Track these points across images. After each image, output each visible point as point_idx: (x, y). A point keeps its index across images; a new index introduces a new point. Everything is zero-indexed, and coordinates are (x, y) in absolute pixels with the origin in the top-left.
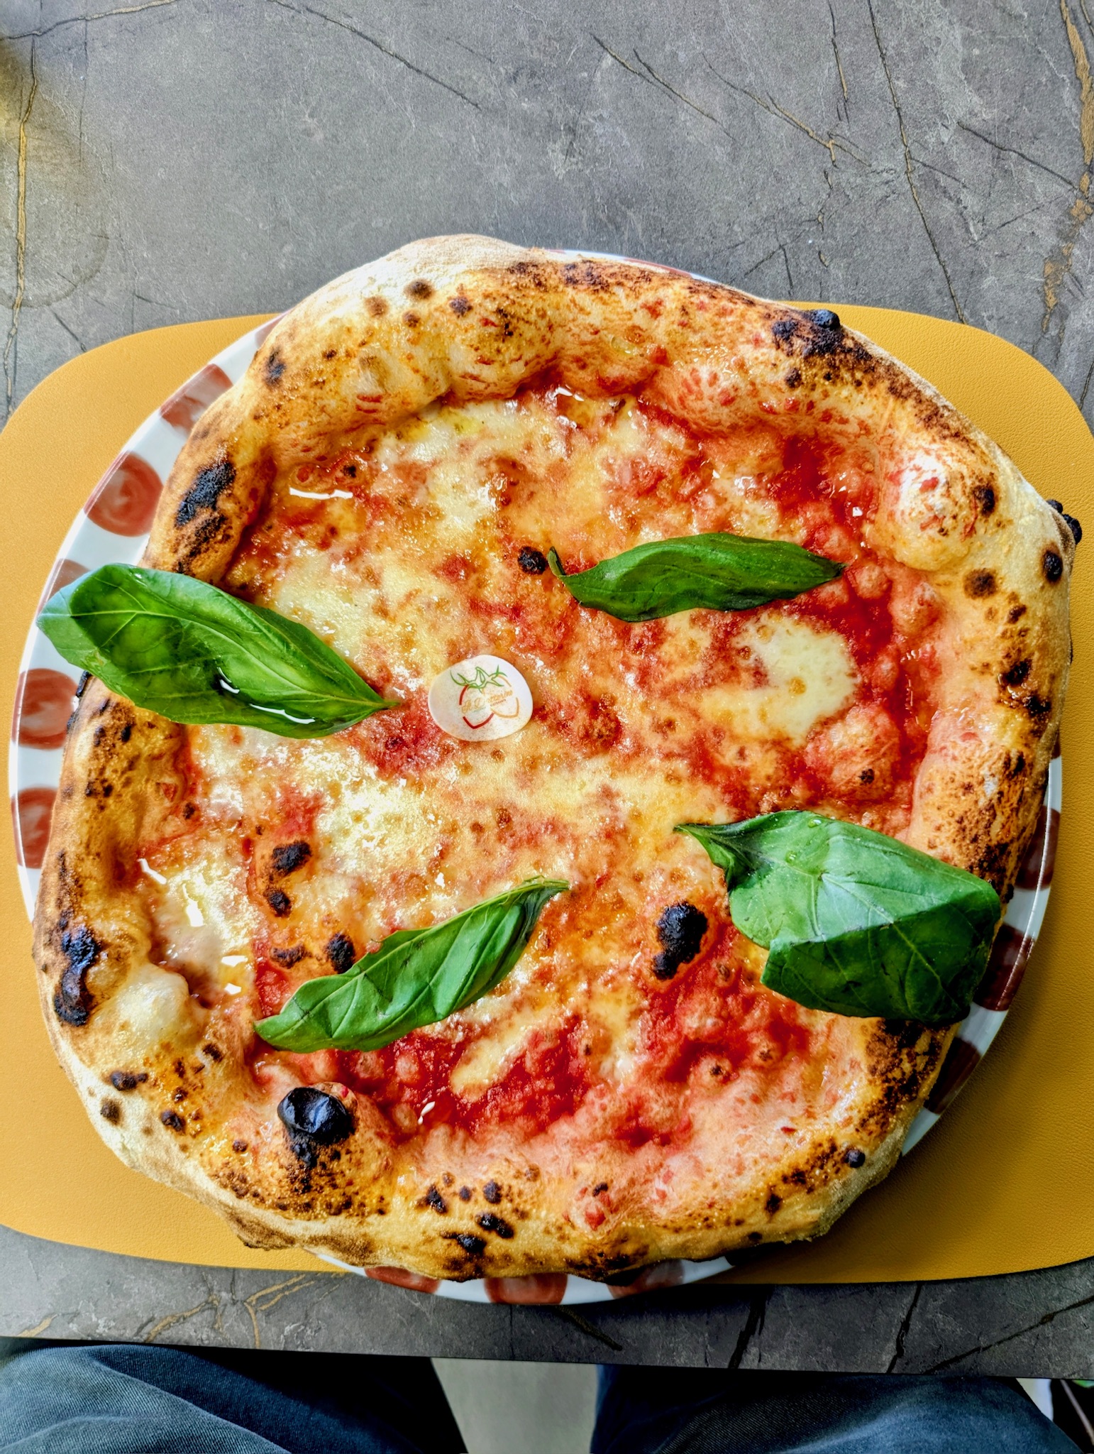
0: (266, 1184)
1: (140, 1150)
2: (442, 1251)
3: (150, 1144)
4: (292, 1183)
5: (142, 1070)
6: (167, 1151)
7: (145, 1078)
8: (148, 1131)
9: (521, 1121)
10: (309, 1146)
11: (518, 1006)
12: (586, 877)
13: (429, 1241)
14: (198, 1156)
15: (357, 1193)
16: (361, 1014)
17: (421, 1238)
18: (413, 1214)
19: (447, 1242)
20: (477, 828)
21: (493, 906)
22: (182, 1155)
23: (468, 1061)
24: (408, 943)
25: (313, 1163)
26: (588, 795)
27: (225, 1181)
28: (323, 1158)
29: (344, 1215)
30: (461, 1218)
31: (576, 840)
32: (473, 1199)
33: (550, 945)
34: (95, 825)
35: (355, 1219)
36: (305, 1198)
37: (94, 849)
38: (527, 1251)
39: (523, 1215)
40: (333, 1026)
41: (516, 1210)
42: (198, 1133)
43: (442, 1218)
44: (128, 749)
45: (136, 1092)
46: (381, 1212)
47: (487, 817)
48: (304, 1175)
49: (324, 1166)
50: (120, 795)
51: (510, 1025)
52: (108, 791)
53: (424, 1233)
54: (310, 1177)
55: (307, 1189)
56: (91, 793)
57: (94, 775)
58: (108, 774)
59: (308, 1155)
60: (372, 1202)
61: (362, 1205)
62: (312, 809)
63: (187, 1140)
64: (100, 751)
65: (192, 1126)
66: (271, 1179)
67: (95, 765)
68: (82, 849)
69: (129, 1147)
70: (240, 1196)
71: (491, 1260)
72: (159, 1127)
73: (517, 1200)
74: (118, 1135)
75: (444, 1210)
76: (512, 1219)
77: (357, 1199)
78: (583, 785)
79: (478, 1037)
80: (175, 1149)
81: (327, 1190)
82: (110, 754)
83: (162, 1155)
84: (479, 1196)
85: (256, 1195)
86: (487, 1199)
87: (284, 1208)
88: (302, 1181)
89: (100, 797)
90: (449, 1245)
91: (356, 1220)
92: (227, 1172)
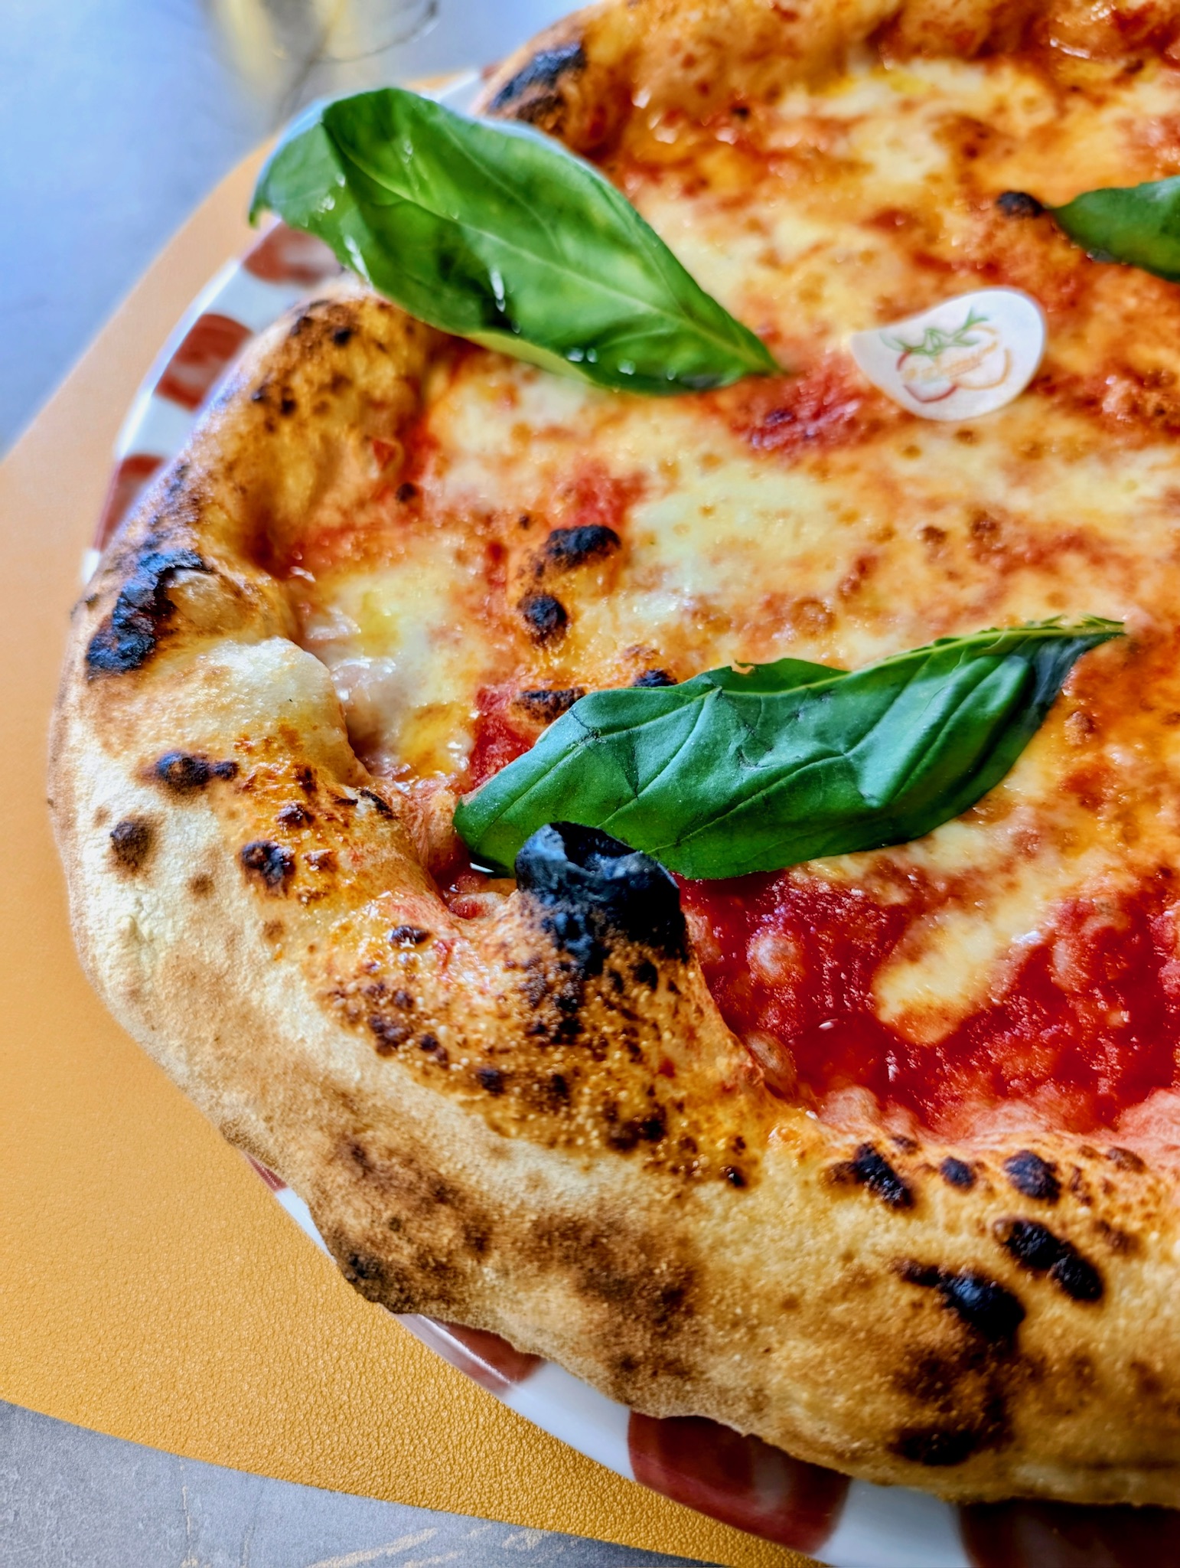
0: (460, 1016)
1: (170, 937)
2: (895, 1325)
3: (196, 921)
4: (536, 1005)
5: (229, 756)
6: (232, 941)
7: (230, 772)
8: (202, 886)
9: (1048, 1092)
10: (590, 923)
11: (1025, 847)
12: (1158, 620)
13: (862, 1283)
14: (302, 953)
15: (680, 1106)
16: (704, 760)
17: (836, 1274)
18: (821, 1198)
19: (910, 1294)
20: (934, 535)
21: (975, 649)
22: (265, 952)
23: (914, 956)
24: (802, 688)
25: (594, 963)
26: (1145, 500)
27: (358, 1004)
28: (616, 962)
29: (641, 1157)
30: (952, 1228)
31: (1126, 564)
32: (981, 1185)
33: (1093, 728)
34: (251, 448)
35: (667, 1180)
36: (557, 1061)
37: (239, 476)
38: (1141, 1354)
39: (1127, 1244)
40: (643, 773)
41: (1102, 1227)
42: (315, 897)
43: (899, 1221)
44: (336, 358)
45: (203, 798)
46: (739, 1179)
47: (955, 522)
48: (568, 989)
49: (619, 985)
50: (302, 425)
51: (1011, 886)
52: (288, 407)
53: (848, 1257)
54: (581, 999)
55: (569, 1032)
56: (261, 398)
57: (274, 376)
58: (297, 382)
59: (585, 939)
60: (715, 1146)
61: (689, 1144)
62: (628, 492)
63: (288, 910)
64: (295, 345)
65: (307, 879)
66: (478, 1000)
67: (281, 362)
68: (219, 468)
69: (144, 929)
70: (387, 1045)
71: (1038, 1371)
72: (232, 875)
73: (1103, 1203)
74: (131, 897)
75: (905, 1200)
76: (1096, 1249)
77: (681, 1124)
78: (1132, 486)
79: (940, 902)
80: (252, 935)
81: (617, 1055)
82: (310, 351)
83: (215, 953)
84: (999, 1177)
85: (429, 1044)
86: (1021, 1187)
87: (494, 1083)
88: (564, 1004)
89: (274, 413)
90: (917, 1306)
91: (666, 1186)
92: (367, 983)
